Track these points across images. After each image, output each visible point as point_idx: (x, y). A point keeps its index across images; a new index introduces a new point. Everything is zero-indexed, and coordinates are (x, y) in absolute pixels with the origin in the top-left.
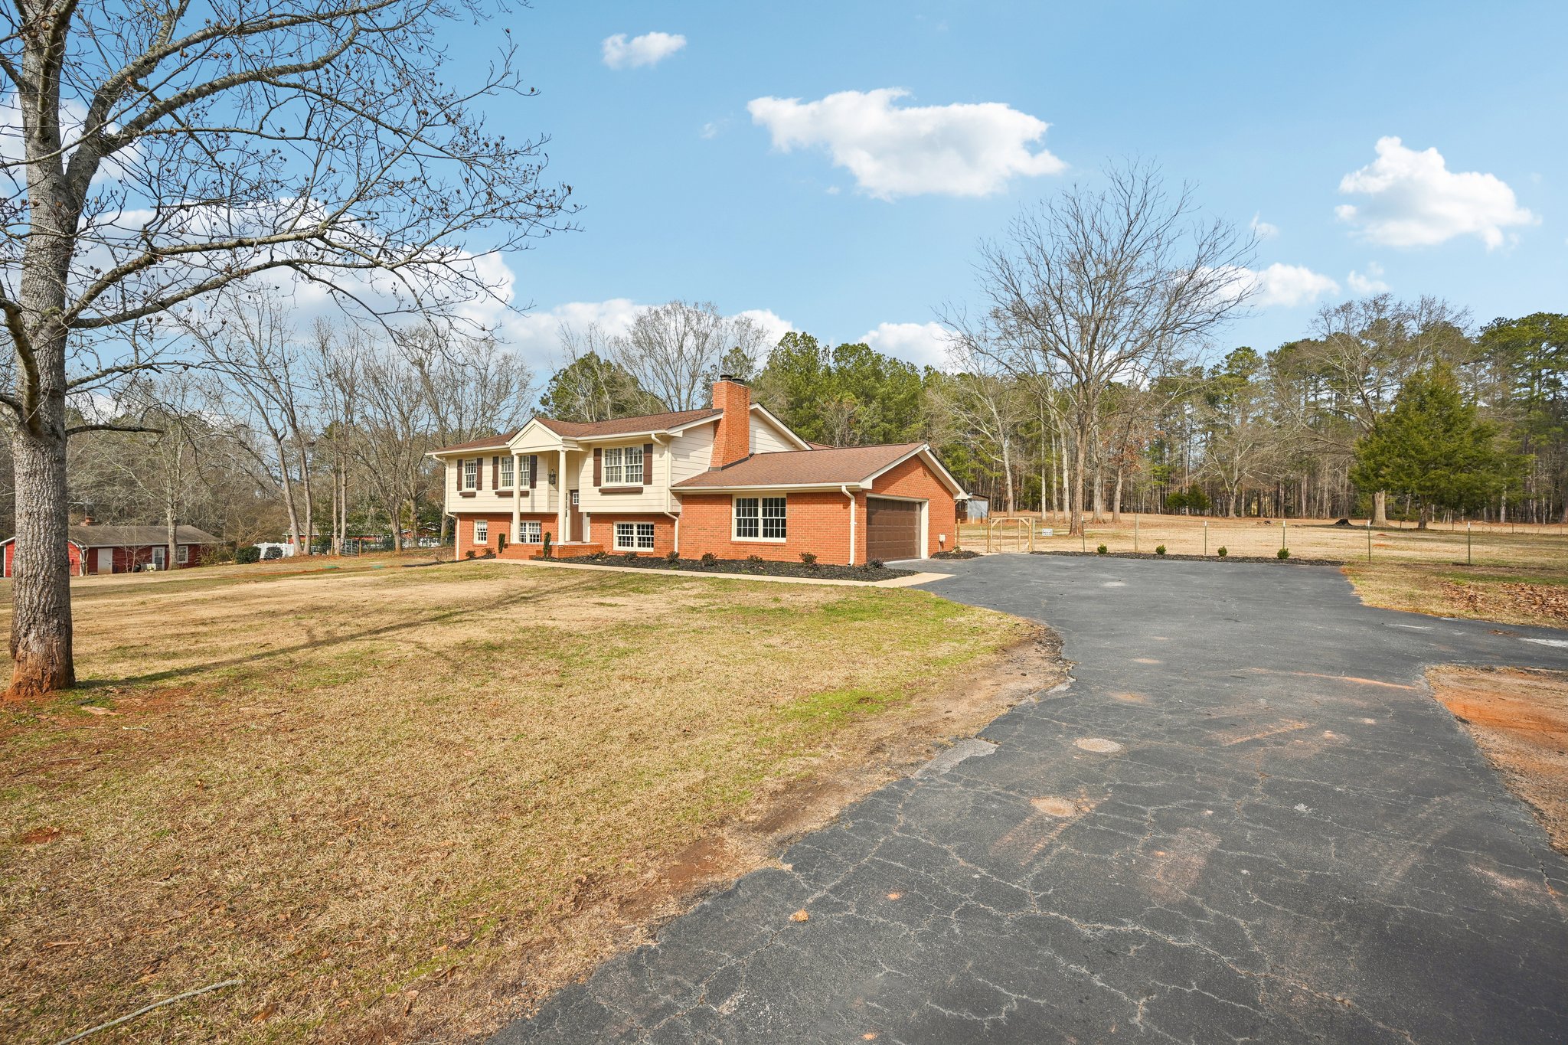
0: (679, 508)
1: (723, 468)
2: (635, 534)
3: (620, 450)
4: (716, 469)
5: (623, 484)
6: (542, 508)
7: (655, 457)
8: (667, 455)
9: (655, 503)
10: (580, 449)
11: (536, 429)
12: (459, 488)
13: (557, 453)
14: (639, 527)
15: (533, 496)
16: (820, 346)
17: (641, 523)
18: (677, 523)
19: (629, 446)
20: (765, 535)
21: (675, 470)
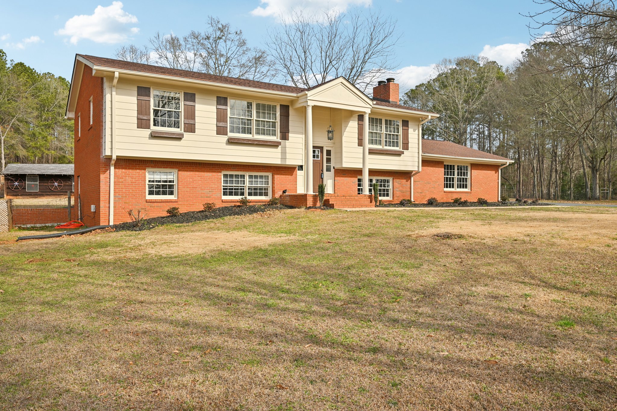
3: (381, 120)
5: (383, 147)
7: (411, 130)
12: (143, 124)
14: (377, 181)
15: (285, 147)
17: (380, 178)
19: (388, 119)
20: (457, 187)
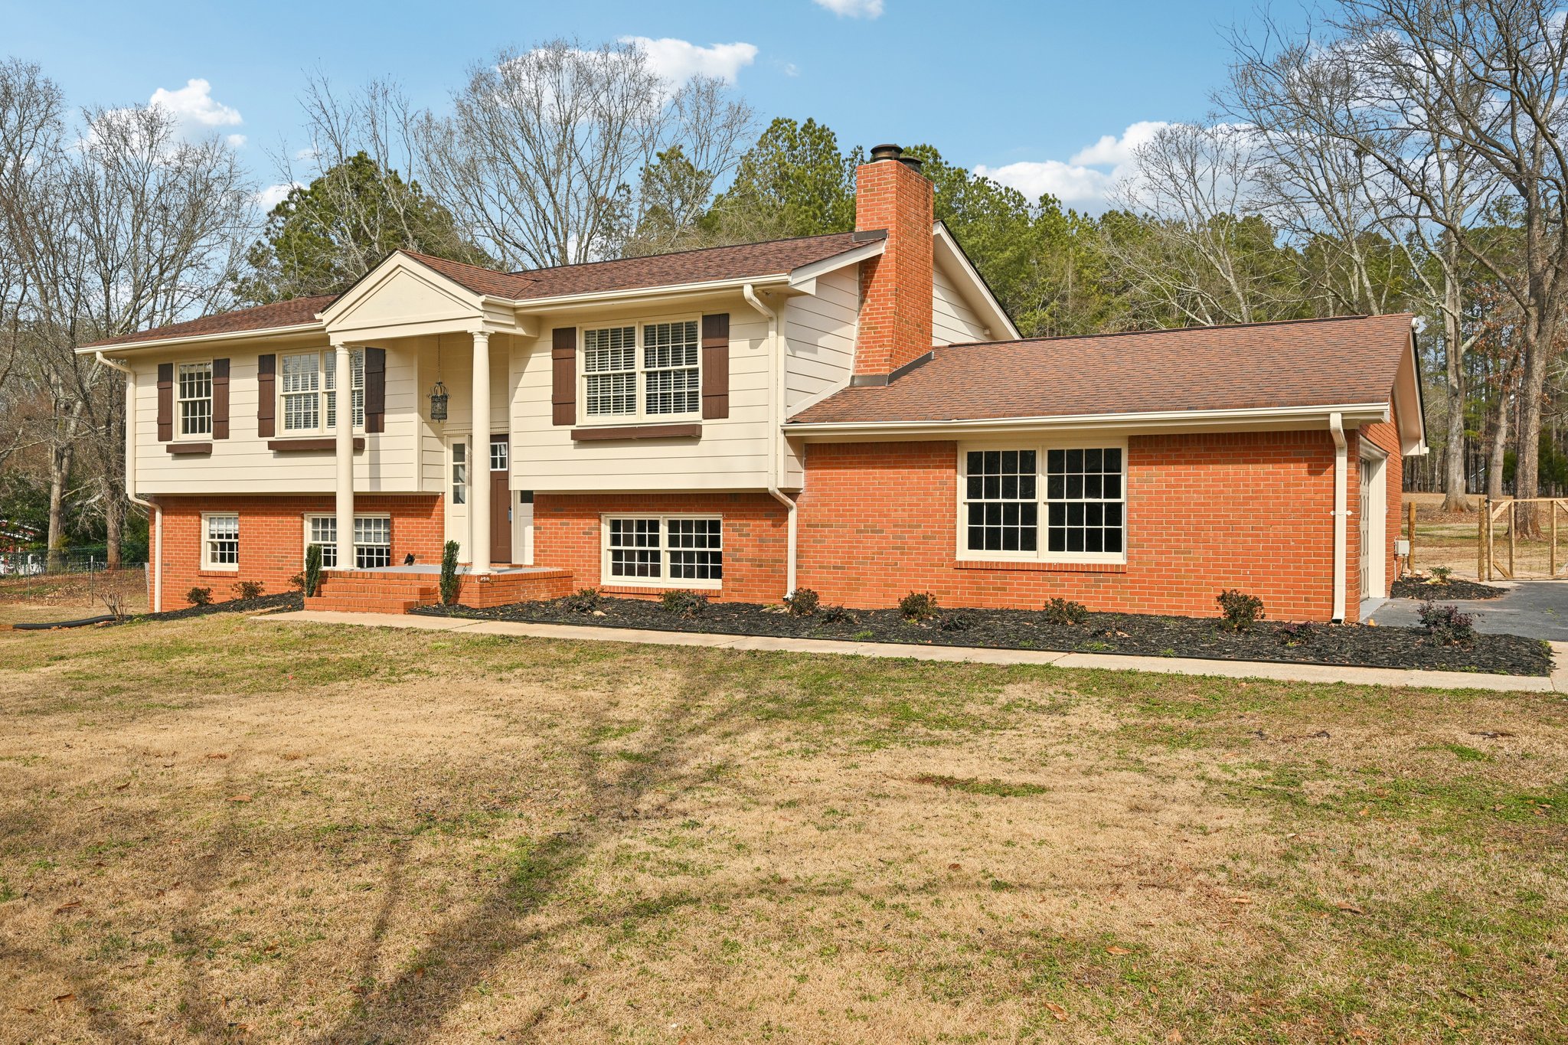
0: (800, 481)
1: (894, 377)
2: (664, 545)
3: (630, 332)
4: (876, 380)
5: (640, 417)
6: (401, 480)
7: (737, 347)
8: (775, 342)
9: (742, 464)
10: (520, 331)
11: (402, 278)
12: (165, 432)
13: (467, 338)
14: (673, 526)
15: (375, 451)
16: (845, 149)
17: (681, 517)
18: (792, 516)
19: (656, 324)
20: (1056, 544)
21: (797, 382)
